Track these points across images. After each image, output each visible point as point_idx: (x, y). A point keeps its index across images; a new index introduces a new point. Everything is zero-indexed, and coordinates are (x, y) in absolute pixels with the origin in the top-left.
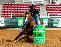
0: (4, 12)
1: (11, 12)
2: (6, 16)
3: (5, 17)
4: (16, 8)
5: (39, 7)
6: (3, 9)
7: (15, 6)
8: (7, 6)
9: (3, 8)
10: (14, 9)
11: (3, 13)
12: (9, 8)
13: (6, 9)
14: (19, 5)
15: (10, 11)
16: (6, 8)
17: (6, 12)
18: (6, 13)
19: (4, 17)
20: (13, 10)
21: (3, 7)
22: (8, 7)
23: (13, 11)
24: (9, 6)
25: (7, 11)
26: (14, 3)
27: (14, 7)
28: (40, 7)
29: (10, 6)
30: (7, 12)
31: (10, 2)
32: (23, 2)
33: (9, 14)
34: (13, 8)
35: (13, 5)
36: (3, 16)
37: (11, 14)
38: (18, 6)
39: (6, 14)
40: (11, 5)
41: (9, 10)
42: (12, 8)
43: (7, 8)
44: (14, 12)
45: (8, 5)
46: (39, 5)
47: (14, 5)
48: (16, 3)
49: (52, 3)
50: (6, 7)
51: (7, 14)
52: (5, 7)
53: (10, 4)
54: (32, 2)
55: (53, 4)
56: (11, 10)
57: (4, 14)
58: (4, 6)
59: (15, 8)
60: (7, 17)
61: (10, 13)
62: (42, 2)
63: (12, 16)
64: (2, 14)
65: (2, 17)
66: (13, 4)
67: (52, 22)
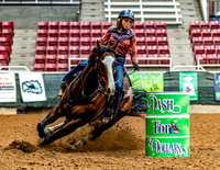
0: (44, 52)
1: (66, 52)
2: (51, 66)
3: (49, 70)
4: (86, 39)
5: (165, 35)
6: (39, 43)
7: (82, 31)
8: (53, 31)
9: (41, 39)
10: (78, 43)
11: (40, 57)
12: (60, 39)
13: (51, 44)
14: (95, 27)
15: (63, 48)
16: (50, 39)
17: (50, 52)
18: (51, 57)
19: (43, 70)
20: (73, 43)
21: (40, 35)
22: (56, 35)
23: (75, 48)
24: (61, 31)
25: (52, 48)
26: (77, 19)
27: (78, 35)
28: (169, 31)
29: (64, 31)
30: (55, 52)
31: (64, 19)
32: (110, 16)
33: (61, 61)
34: (75, 39)
35: (73, 27)
36: (38, 66)
37: (66, 61)
38: (93, 31)
39: (49, 61)
40: (67, 27)
41: (62, 44)
42: (71, 39)
43: (52, 39)
44: (78, 52)
45: (56, 27)
46: (164, 27)
47: (78, 27)
48: (84, 21)
49: (212, 17)
50: (51, 35)
51: (54, 61)
52: (45, 35)
53: (65, 24)
54: (142, 16)
55: (213, 23)
56: (66, 44)
57: (43, 61)
58: (42, 31)
59: (82, 39)
60: (55, 70)
61: (63, 57)
62: (176, 16)
63: (70, 66)
64: (37, 61)
65: (36, 70)
66: (76, 24)
67: (210, 83)
